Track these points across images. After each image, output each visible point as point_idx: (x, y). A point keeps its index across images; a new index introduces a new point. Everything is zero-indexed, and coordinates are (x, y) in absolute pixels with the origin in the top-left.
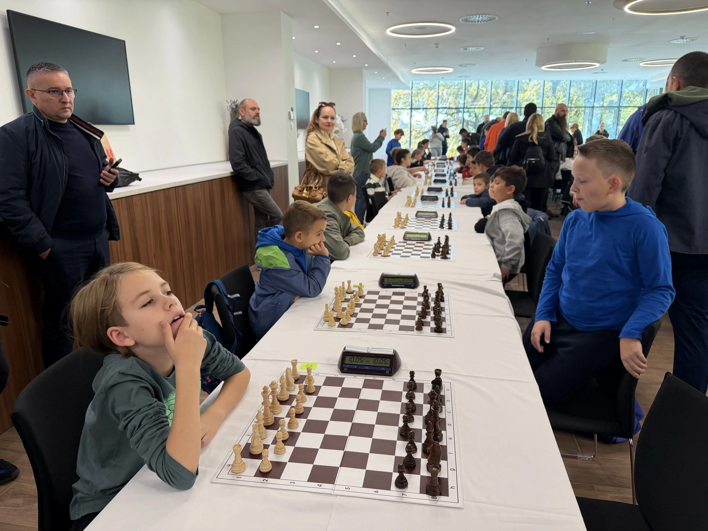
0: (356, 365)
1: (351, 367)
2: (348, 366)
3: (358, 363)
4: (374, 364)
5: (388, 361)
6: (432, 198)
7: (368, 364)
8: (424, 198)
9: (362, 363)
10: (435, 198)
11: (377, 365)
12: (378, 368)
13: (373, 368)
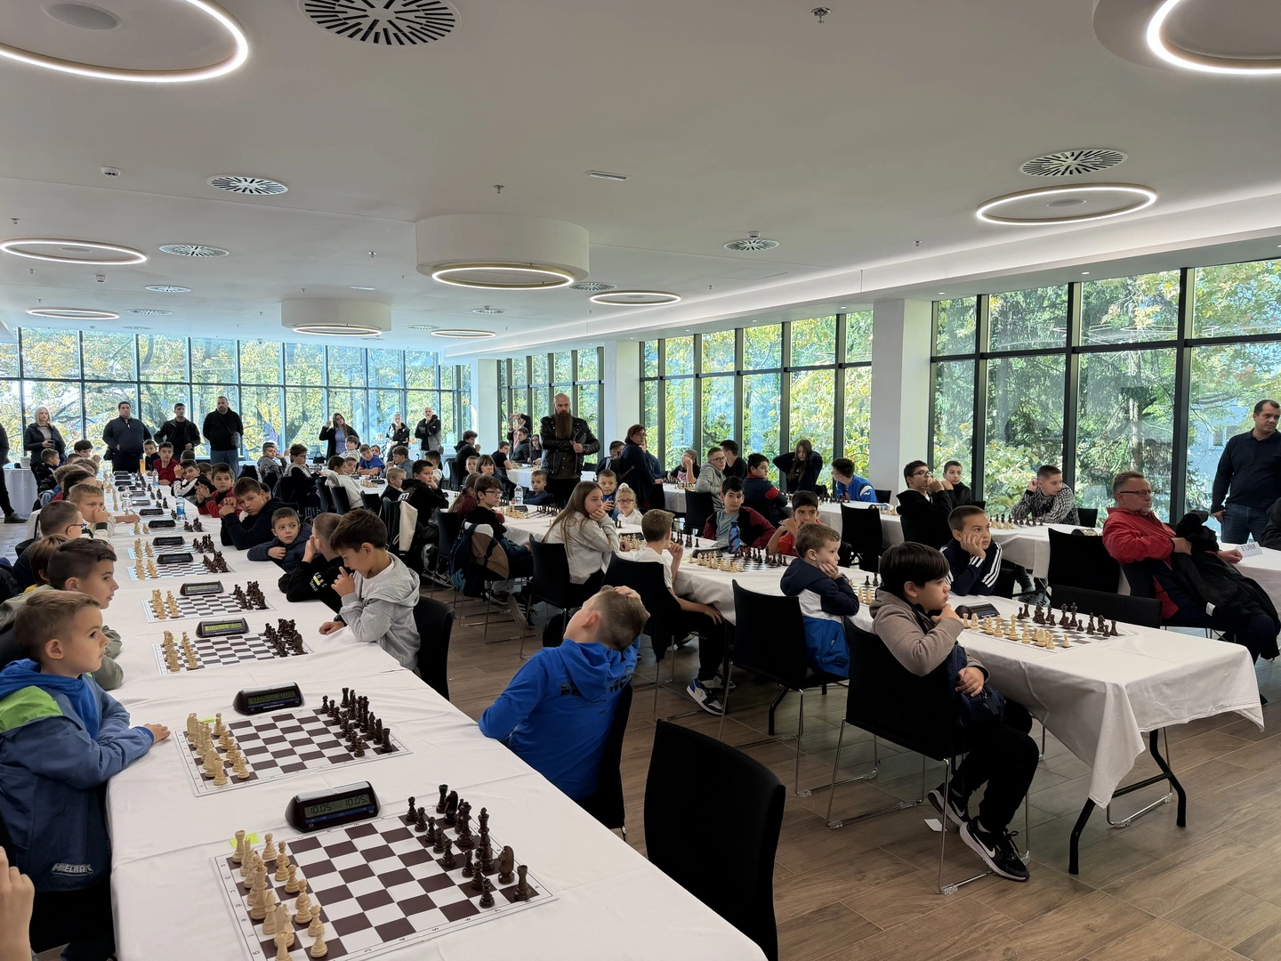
0: (324, 815)
1: (318, 819)
2: (313, 821)
3: (326, 812)
4: (349, 807)
5: (366, 797)
6: (182, 557)
7: (341, 809)
8: (164, 558)
9: (332, 811)
10: (187, 558)
11: (353, 806)
12: (358, 811)
13: (351, 812)
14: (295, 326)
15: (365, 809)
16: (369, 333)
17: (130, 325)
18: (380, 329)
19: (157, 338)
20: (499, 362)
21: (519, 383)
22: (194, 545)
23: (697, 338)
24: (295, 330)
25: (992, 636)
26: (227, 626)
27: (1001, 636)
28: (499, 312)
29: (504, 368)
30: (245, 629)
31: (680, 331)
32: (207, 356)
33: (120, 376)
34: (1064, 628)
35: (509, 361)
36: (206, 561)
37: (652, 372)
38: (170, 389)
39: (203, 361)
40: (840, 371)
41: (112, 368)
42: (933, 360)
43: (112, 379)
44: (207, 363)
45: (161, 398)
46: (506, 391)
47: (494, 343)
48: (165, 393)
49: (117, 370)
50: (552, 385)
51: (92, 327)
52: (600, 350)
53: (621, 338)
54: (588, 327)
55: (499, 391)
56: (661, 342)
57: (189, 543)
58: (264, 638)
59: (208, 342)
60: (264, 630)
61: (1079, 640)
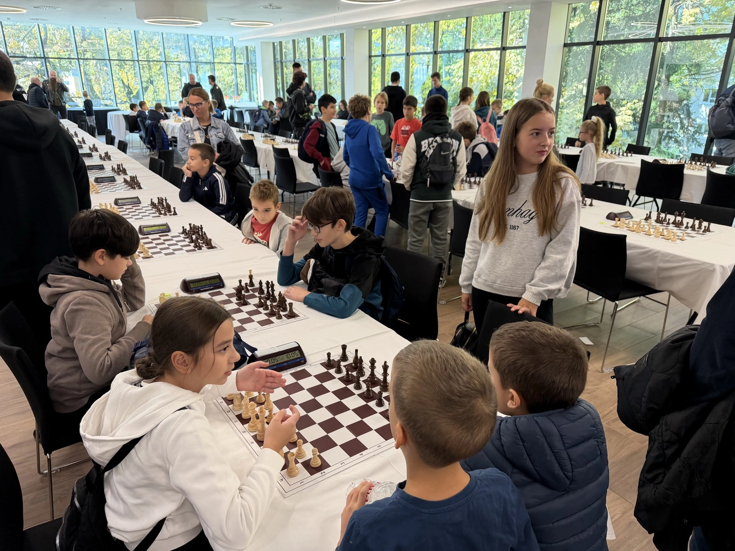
3: (275, 363)
4: (288, 359)
5: (297, 352)
6: (110, 178)
7: (283, 361)
8: (99, 180)
9: (278, 362)
10: (112, 180)
11: (291, 359)
12: (293, 361)
13: (290, 363)
14: (145, 18)
15: (299, 360)
16: (193, 23)
17: (33, 18)
18: (201, 20)
19: (49, 27)
20: (274, 43)
21: (288, 58)
22: (112, 170)
23: (408, 27)
24: (146, 21)
25: (634, 232)
26: (157, 228)
27: (640, 232)
28: (278, 8)
29: (277, 48)
30: (169, 230)
31: (396, 23)
32: (84, 39)
33: (30, 53)
34: (675, 226)
35: (281, 43)
36: (125, 181)
37: (377, 51)
38: (63, 62)
39: (81, 43)
40: (503, 52)
41: (23, 48)
42: (565, 45)
43: (24, 55)
44: (84, 44)
45: (58, 68)
46: (280, 63)
47: (272, 30)
48: (60, 65)
49: (26, 48)
50: (310, 60)
51: (9, 19)
52: (342, 35)
53: (357, 28)
54: (335, 19)
55: (275, 63)
56: (383, 30)
57: (108, 169)
58: (183, 236)
59: (83, 30)
60: (181, 230)
61: (688, 235)
